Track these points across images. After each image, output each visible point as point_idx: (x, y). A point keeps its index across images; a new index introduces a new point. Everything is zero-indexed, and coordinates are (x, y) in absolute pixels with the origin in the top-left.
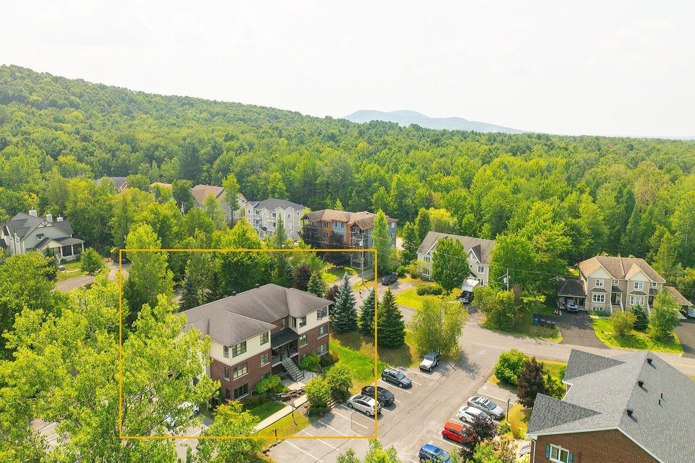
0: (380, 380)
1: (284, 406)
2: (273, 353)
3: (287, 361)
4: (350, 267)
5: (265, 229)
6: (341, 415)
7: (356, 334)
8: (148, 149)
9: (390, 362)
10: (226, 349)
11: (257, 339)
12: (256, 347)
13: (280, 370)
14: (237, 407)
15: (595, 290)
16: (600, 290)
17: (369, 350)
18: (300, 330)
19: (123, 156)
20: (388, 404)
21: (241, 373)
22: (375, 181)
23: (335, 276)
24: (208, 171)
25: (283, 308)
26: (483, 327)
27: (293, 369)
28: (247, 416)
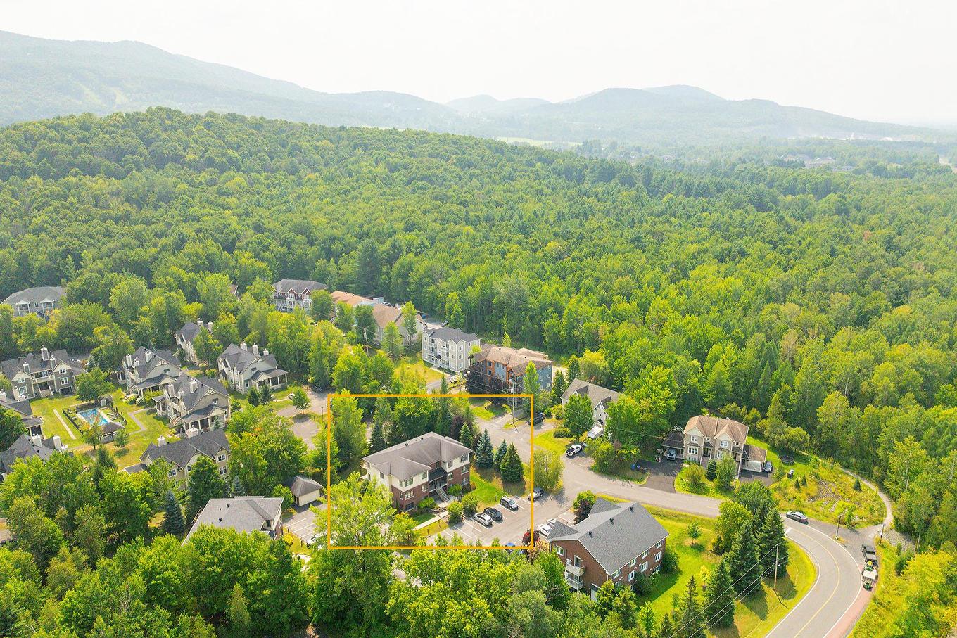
0: (499, 504)
1: (435, 516)
2: (431, 484)
3: (439, 489)
4: (507, 404)
5: (439, 357)
6: (468, 523)
7: (492, 470)
8: (324, 242)
9: (510, 493)
10: (401, 483)
11: (420, 476)
12: (419, 480)
13: (434, 494)
14: (406, 515)
15: (691, 444)
16: (694, 445)
17: (497, 483)
18: (448, 470)
19: (299, 251)
20: (499, 519)
21: (409, 496)
22: (550, 305)
23: (492, 414)
24: (387, 273)
25: (437, 454)
26: (590, 469)
27: (443, 494)
28: (411, 521)
